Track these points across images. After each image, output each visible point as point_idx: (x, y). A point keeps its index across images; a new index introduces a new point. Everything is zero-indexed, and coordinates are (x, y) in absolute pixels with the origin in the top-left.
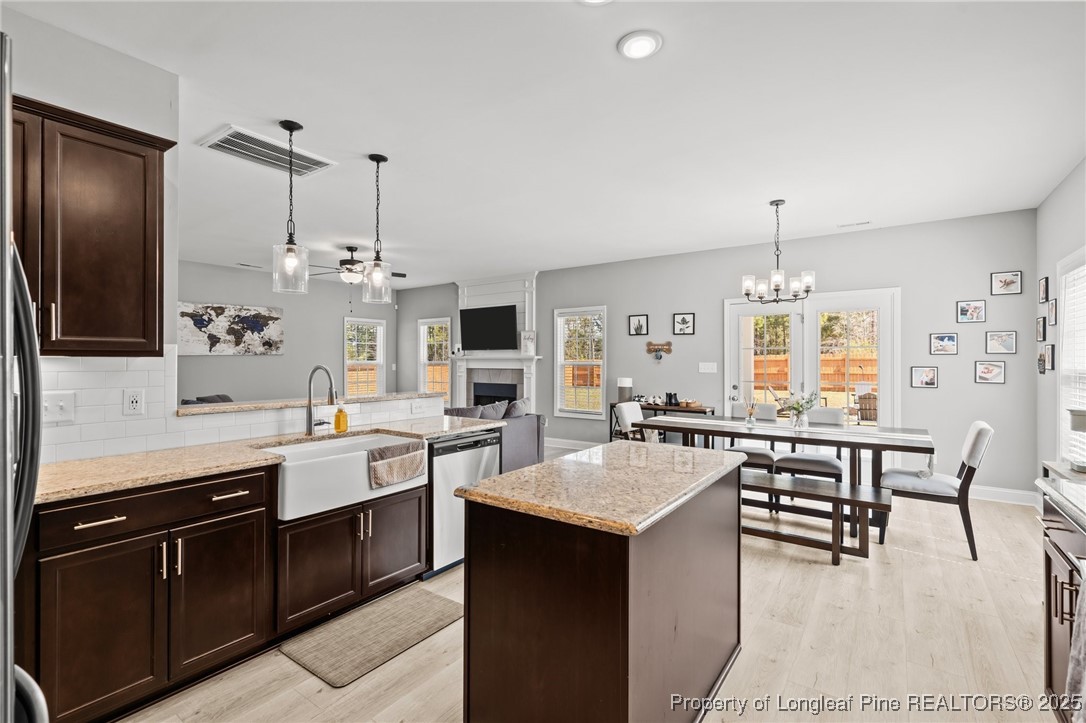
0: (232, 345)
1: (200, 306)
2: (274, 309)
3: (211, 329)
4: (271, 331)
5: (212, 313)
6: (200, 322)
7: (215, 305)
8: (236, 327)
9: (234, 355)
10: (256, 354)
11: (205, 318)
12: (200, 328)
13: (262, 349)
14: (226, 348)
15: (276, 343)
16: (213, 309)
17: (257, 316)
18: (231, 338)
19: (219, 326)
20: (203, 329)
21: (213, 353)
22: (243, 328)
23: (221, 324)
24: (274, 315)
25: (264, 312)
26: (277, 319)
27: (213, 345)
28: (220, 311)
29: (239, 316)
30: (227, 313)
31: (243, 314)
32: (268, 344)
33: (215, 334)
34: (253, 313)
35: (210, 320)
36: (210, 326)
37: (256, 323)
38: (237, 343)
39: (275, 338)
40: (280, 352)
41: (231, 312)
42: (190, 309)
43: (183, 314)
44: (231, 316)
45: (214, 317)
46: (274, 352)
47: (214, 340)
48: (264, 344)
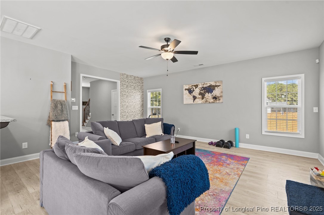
0: (201, 99)
1: (190, 86)
2: (218, 82)
3: (194, 94)
4: (216, 92)
5: (194, 87)
6: (190, 91)
7: (195, 85)
8: (202, 92)
9: (202, 103)
10: (210, 103)
11: (192, 90)
12: (190, 94)
13: (212, 100)
14: (199, 101)
15: (219, 97)
16: (194, 86)
17: (210, 86)
18: (200, 96)
19: (197, 92)
20: (191, 94)
21: (194, 103)
22: (205, 92)
23: (197, 91)
24: (218, 84)
25: (213, 84)
26: (219, 86)
27: (194, 100)
28: (196, 86)
29: (203, 87)
30: (199, 87)
31: (205, 86)
32: (215, 98)
33: (195, 95)
34: (208, 85)
35: (194, 90)
36: (193, 93)
37: (210, 89)
38: (203, 99)
39: (218, 95)
40: (221, 101)
41: (200, 86)
42: (187, 88)
43: (186, 89)
44: (200, 88)
45: (195, 89)
46: (218, 102)
47: (195, 98)
48: (213, 98)
